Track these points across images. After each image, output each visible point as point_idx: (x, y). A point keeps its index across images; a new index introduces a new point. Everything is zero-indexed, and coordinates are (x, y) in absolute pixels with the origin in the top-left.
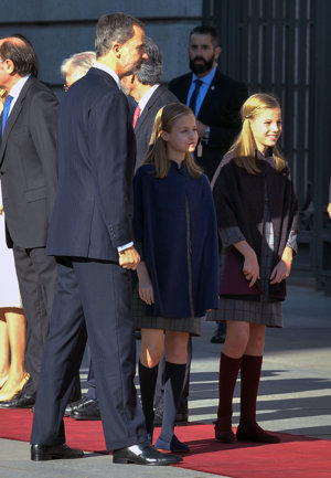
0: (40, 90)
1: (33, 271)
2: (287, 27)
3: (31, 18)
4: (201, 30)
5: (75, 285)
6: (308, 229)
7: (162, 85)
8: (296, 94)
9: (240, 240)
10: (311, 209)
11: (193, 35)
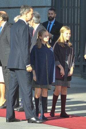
0: (9, 25)
1: (7, 73)
2: (74, 9)
3: (6, 6)
4: (51, 10)
5: (16, 76)
6: (79, 62)
7: (41, 24)
8: (76, 26)
9: (59, 64)
10: (80, 56)
11: (49, 11)
